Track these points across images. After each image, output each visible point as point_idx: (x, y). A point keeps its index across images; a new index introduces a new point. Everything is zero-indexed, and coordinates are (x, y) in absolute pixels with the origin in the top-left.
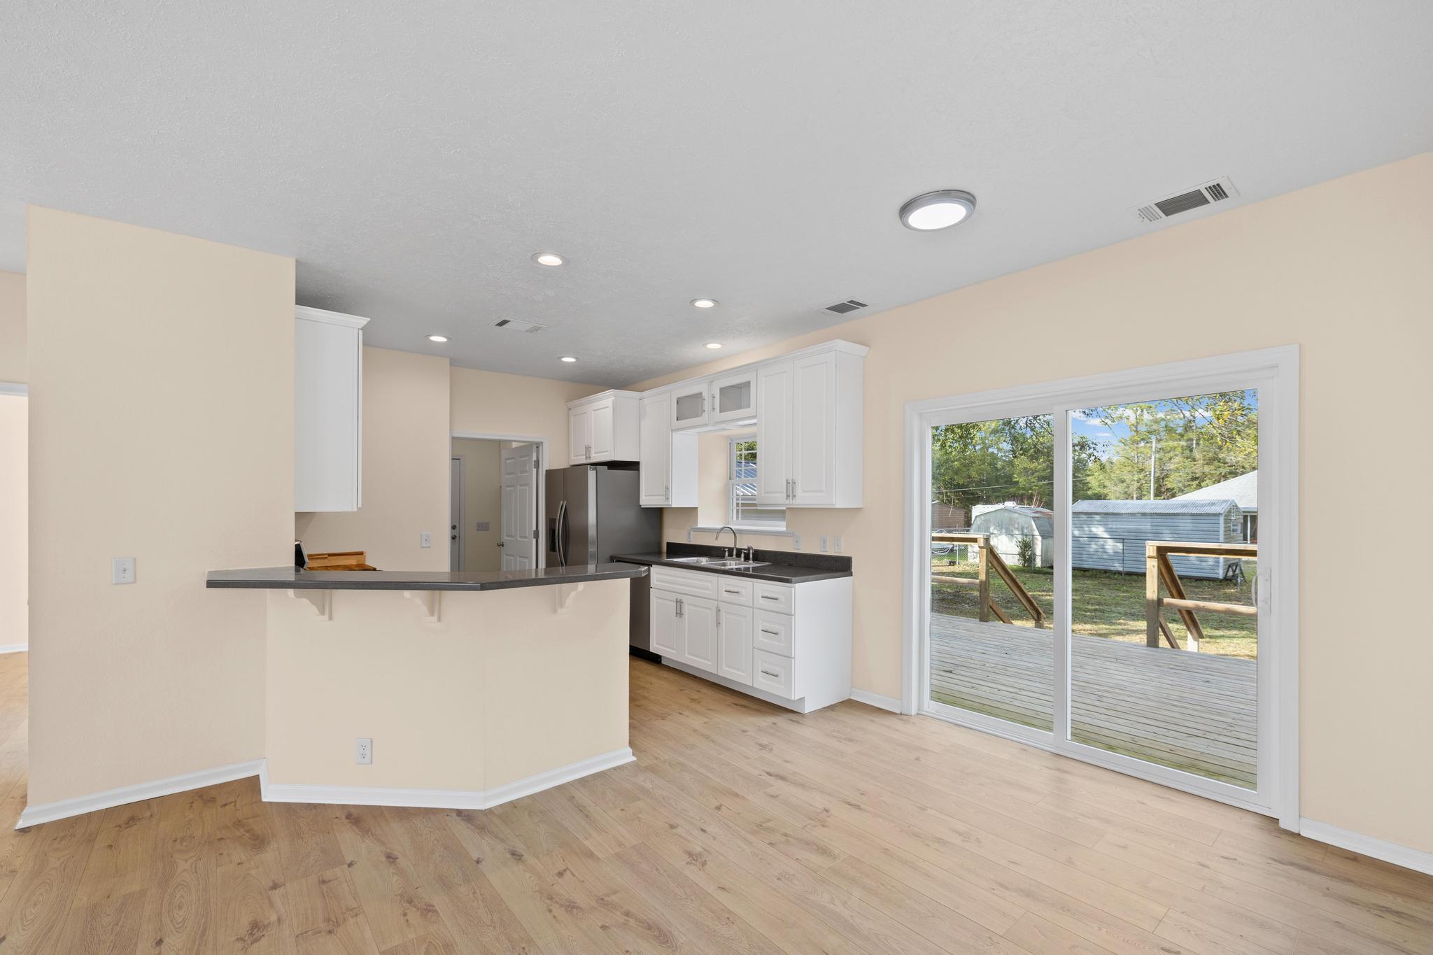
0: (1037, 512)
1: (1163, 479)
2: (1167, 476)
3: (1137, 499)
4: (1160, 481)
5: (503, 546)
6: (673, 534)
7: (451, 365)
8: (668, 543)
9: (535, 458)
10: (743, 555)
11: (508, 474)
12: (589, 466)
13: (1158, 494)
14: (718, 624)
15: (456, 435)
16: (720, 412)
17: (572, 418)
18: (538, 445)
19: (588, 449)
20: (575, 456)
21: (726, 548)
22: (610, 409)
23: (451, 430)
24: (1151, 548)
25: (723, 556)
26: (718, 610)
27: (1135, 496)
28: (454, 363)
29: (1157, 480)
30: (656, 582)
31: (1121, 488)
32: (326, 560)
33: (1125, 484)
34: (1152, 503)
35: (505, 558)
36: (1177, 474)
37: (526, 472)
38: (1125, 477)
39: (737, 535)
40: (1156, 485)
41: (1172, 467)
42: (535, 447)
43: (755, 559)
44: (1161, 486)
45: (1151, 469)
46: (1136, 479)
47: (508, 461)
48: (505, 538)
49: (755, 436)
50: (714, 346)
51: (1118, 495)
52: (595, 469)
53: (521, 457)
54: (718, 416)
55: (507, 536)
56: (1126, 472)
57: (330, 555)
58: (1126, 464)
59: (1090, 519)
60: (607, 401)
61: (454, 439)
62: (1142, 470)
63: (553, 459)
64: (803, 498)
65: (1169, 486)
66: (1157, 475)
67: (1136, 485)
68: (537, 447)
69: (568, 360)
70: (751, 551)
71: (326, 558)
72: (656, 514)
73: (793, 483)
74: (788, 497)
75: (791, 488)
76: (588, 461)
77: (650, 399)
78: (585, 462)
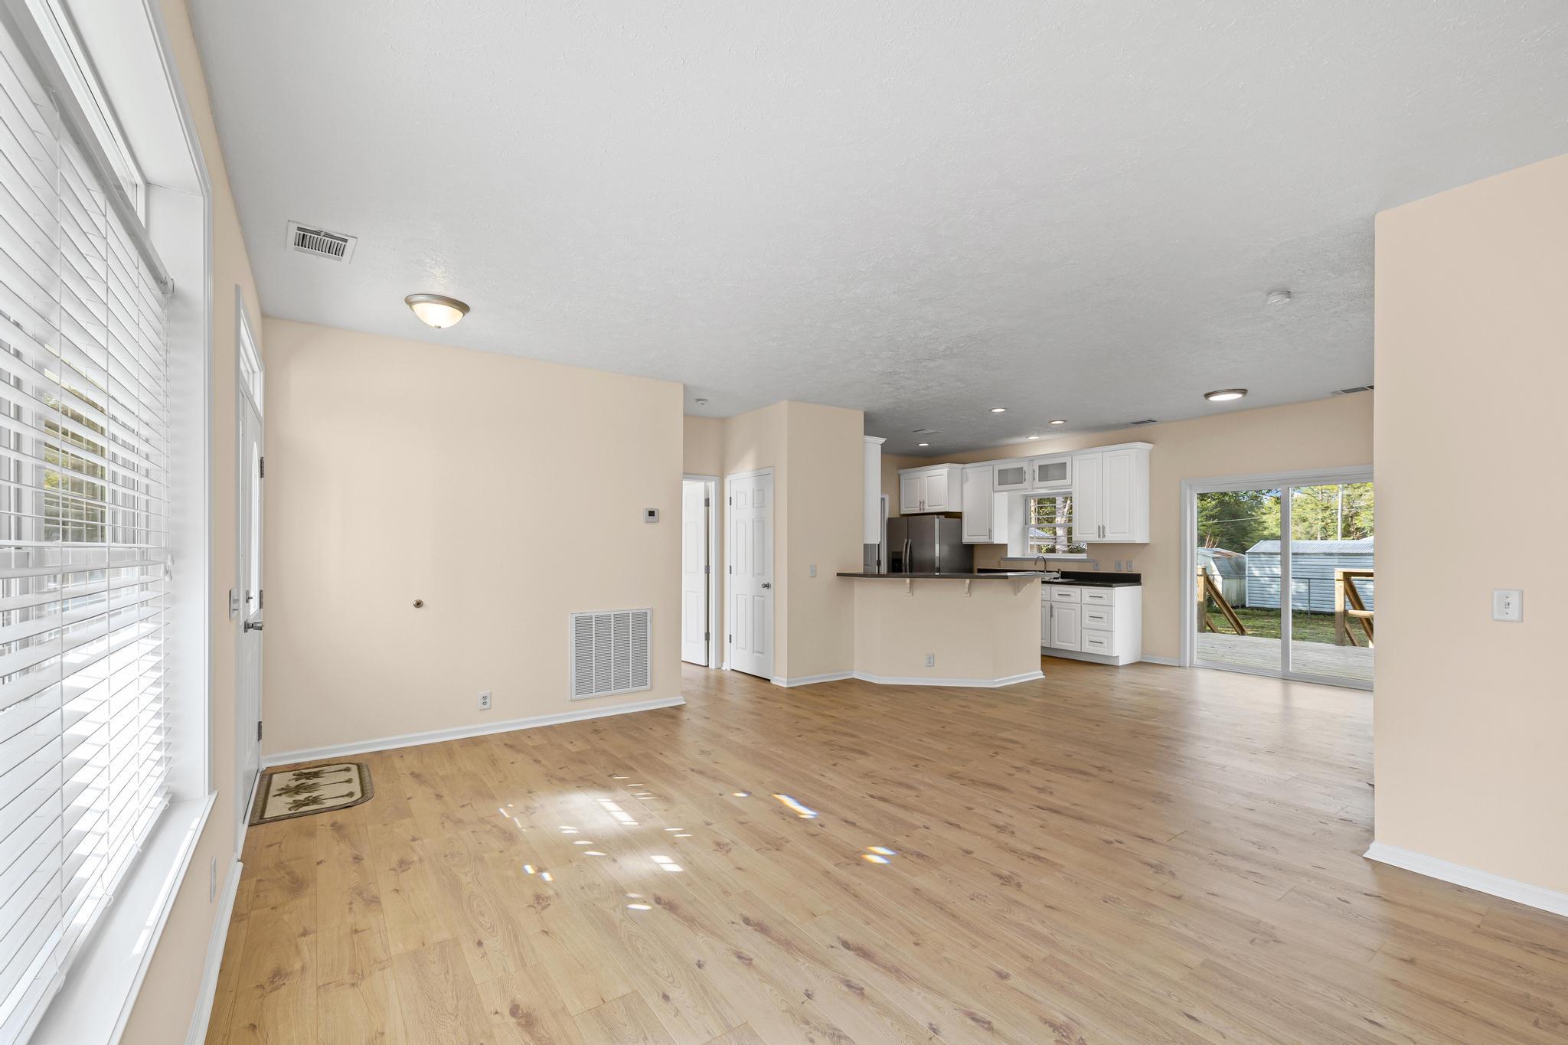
0: (1216, 553)
1: (1352, 517)
2: (1357, 514)
3: (1321, 539)
4: (1348, 520)
12: (935, 514)
13: (1346, 533)
14: (1051, 616)
16: (1036, 481)
17: (903, 481)
19: (922, 503)
20: (907, 508)
22: (945, 477)
24: (1338, 574)
26: (1051, 607)
27: (1319, 537)
29: (1345, 518)
31: (1302, 527)
33: (1307, 523)
34: (1337, 543)
36: (1368, 512)
38: (1307, 516)
40: (1344, 525)
41: (1362, 504)
44: (1348, 525)
45: (1337, 506)
46: (1320, 517)
50: (1034, 438)
51: (1299, 535)
52: (938, 516)
54: (1037, 484)
56: (1308, 510)
58: (1308, 501)
59: (1270, 559)
60: (941, 470)
62: (1327, 508)
64: (1110, 537)
65: (1359, 525)
66: (1345, 513)
67: (1320, 524)
70: (1060, 572)
72: (971, 548)
73: (1104, 528)
74: (1099, 536)
75: (1101, 531)
76: (922, 512)
77: (971, 470)
78: (919, 512)
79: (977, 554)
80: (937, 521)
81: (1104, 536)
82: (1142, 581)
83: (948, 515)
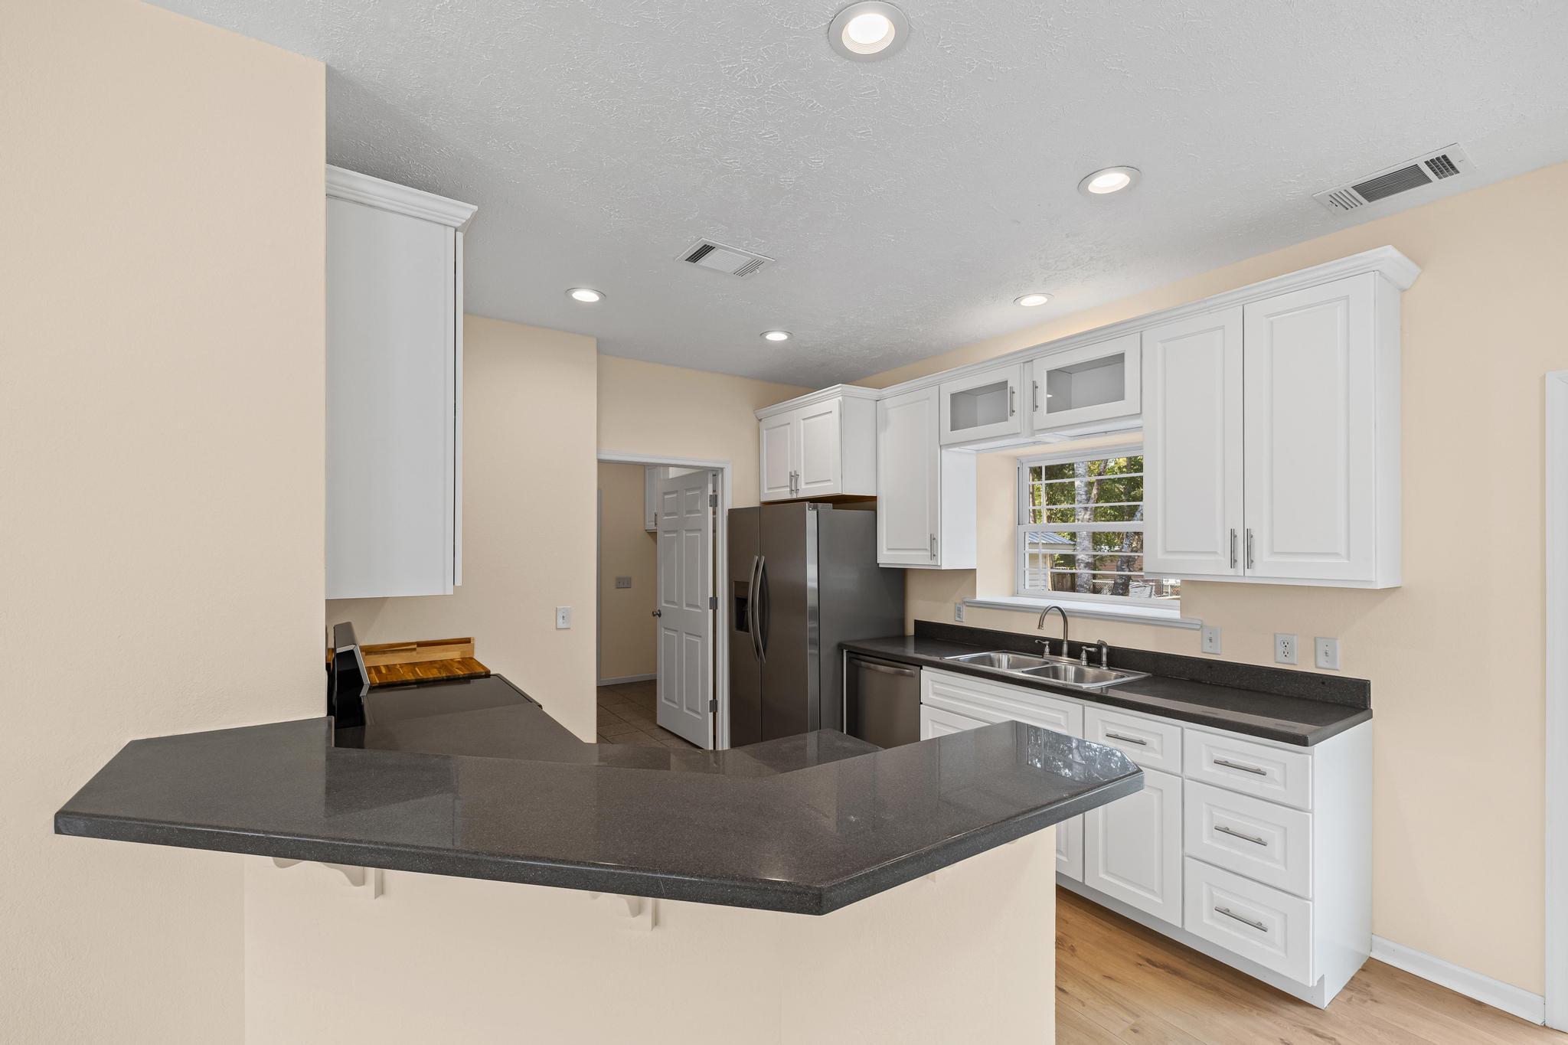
5: (660, 615)
6: (923, 608)
7: (599, 352)
8: (916, 622)
9: (710, 492)
10: (1084, 655)
11: (667, 515)
12: (807, 504)
15: (605, 457)
16: (1049, 411)
17: (765, 432)
18: (716, 473)
19: (794, 477)
20: (769, 489)
21: (1045, 639)
22: (835, 416)
23: (598, 451)
25: (1041, 653)
28: (604, 349)
30: (931, 696)
32: (414, 653)
35: (662, 633)
37: (698, 511)
39: (1068, 618)
42: (710, 476)
43: (1111, 664)
47: (666, 497)
48: (663, 605)
49: (1141, 448)
50: (1033, 301)
52: (815, 508)
53: (687, 490)
54: (1043, 416)
55: (667, 602)
57: (420, 644)
60: (829, 402)
61: (600, 461)
63: (737, 493)
64: (1267, 567)
68: (714, 475)
69: (777, 337)
70: (1104, 650)
71: (414, 649)
72: (898, 577)
73: (1249, 536)
74: (1233, 562)
75: (1242, 546)
76: (794, 496)
77: (896, 400)
78: (788, 497)
79: (914, 589)
80: (811, 516)
81: (1249, 563)
82: (1374, 705)
83: (840, 501)
